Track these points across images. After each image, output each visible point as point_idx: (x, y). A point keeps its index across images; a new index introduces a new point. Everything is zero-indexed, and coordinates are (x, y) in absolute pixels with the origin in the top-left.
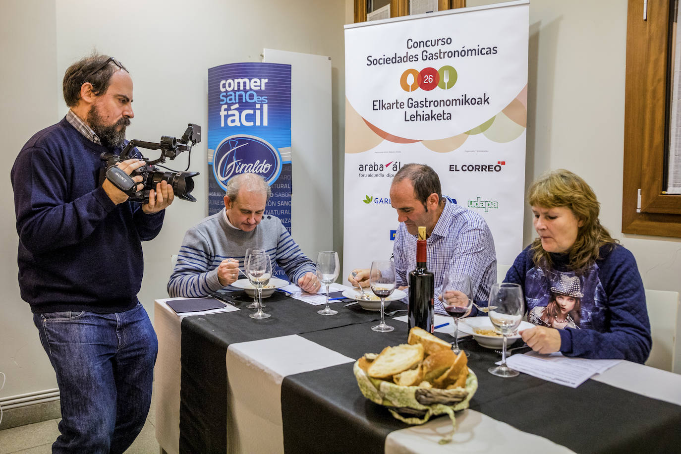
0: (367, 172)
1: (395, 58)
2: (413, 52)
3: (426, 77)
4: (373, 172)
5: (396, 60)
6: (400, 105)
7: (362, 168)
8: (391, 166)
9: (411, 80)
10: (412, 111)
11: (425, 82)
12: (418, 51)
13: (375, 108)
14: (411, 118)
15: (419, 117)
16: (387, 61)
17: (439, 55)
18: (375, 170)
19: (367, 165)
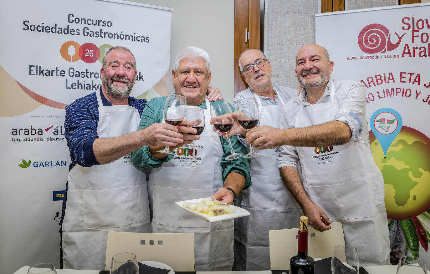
0: (22, 136)
1: (56, 29)
2: (73, 26)
3: (87, 51)
4: (30, 136)
5: (55, 30)
6: (61, 73)
7: (15, 132)
8: (52, 130)
10: (73, 80)
11: (86, 55)
12: (80, 26)
13: (32, 72)
14: (72, 86)
15: (80, 86)
16: (46, 29)
17: (100, 34)
18: (32, 134)
19: (22, 129)
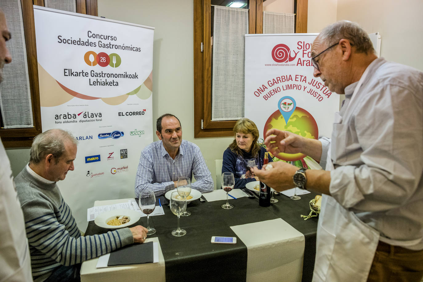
0: (62, 120)
1: (80, 42)
2: (92, 40)
3: (102, 58)
4: (67, 120)
5: (79, 43)
6: (85, 74)
7: (57, 117)
8: (82, 115)
9: (92, 58)
10: (94, 79)
11: (101, 61)
12: (96, 40)
13: (66, 74)
14: (93, 83)
15: (98, 83)
16: (74, 42)
17: (109, 46)
18: (68, 118)
19: (61, 115)
